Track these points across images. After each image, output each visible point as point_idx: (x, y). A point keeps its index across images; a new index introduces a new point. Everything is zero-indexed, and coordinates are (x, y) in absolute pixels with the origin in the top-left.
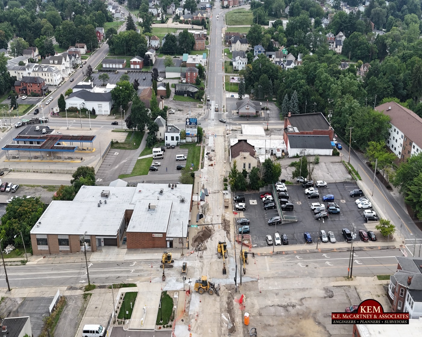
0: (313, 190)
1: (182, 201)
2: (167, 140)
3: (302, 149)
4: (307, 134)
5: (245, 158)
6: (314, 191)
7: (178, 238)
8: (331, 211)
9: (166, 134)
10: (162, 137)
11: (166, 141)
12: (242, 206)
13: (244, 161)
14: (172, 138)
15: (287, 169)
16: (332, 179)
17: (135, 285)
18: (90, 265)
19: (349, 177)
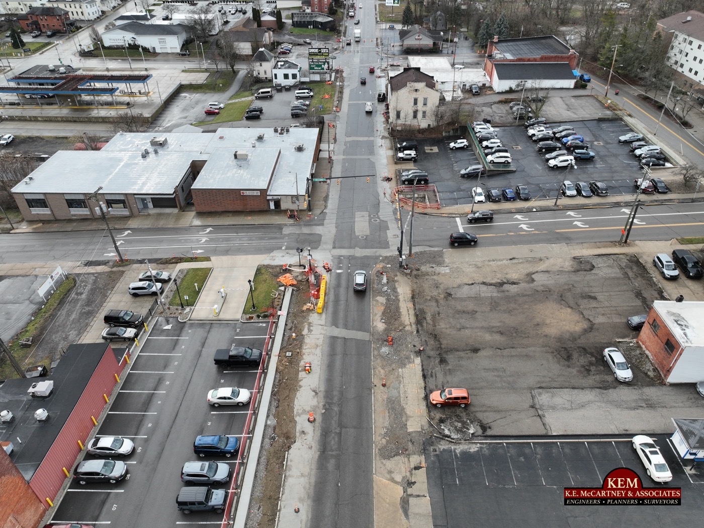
0: (543, 131)
1: (300, 149)
2: (276, 78)
3: (520, 81)
4: (529, 60)
5: (416, 90)
6: (545, 132)
7: (290, 197)
8: (579, 155)
9: (275, 71)
10: (269, 76)
11: (274, 80)
12: (410, 155)
13: (415, 95)
14: (286, 76)
15: (492, 106)
16: (575, 116)
17: (208, 259)
18: (126, 233)
19: (608, 113)
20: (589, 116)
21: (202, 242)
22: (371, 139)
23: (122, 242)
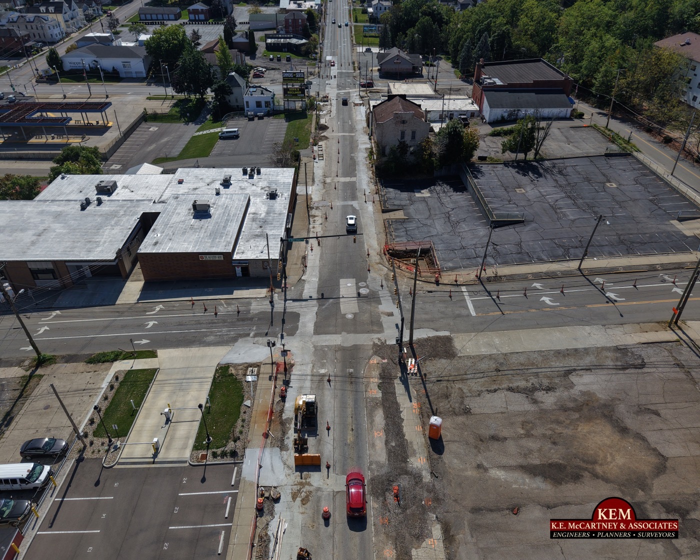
1: (273, 196)
2: (248, 106)
3: (512, 109)
4: (521, 86)
5: (404, 122)
7: (259, 261)
9: (246, 99)
11: (246, 109)
13: (402, 127)
14: (259, 105)
15: (485, 139)
16: (579, 151)
17: (153, 355)
18: (54, 313)
19: (614, 148)
20: (593, 151)
21: (149, 327)
22: (353, 179)
23: (46, 328)
